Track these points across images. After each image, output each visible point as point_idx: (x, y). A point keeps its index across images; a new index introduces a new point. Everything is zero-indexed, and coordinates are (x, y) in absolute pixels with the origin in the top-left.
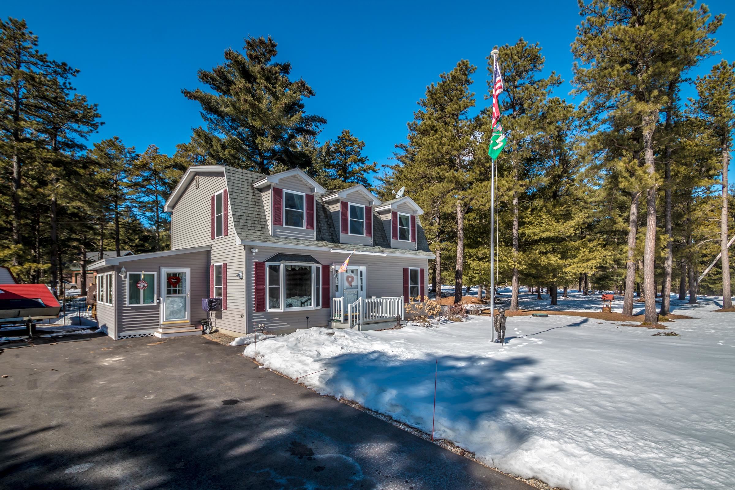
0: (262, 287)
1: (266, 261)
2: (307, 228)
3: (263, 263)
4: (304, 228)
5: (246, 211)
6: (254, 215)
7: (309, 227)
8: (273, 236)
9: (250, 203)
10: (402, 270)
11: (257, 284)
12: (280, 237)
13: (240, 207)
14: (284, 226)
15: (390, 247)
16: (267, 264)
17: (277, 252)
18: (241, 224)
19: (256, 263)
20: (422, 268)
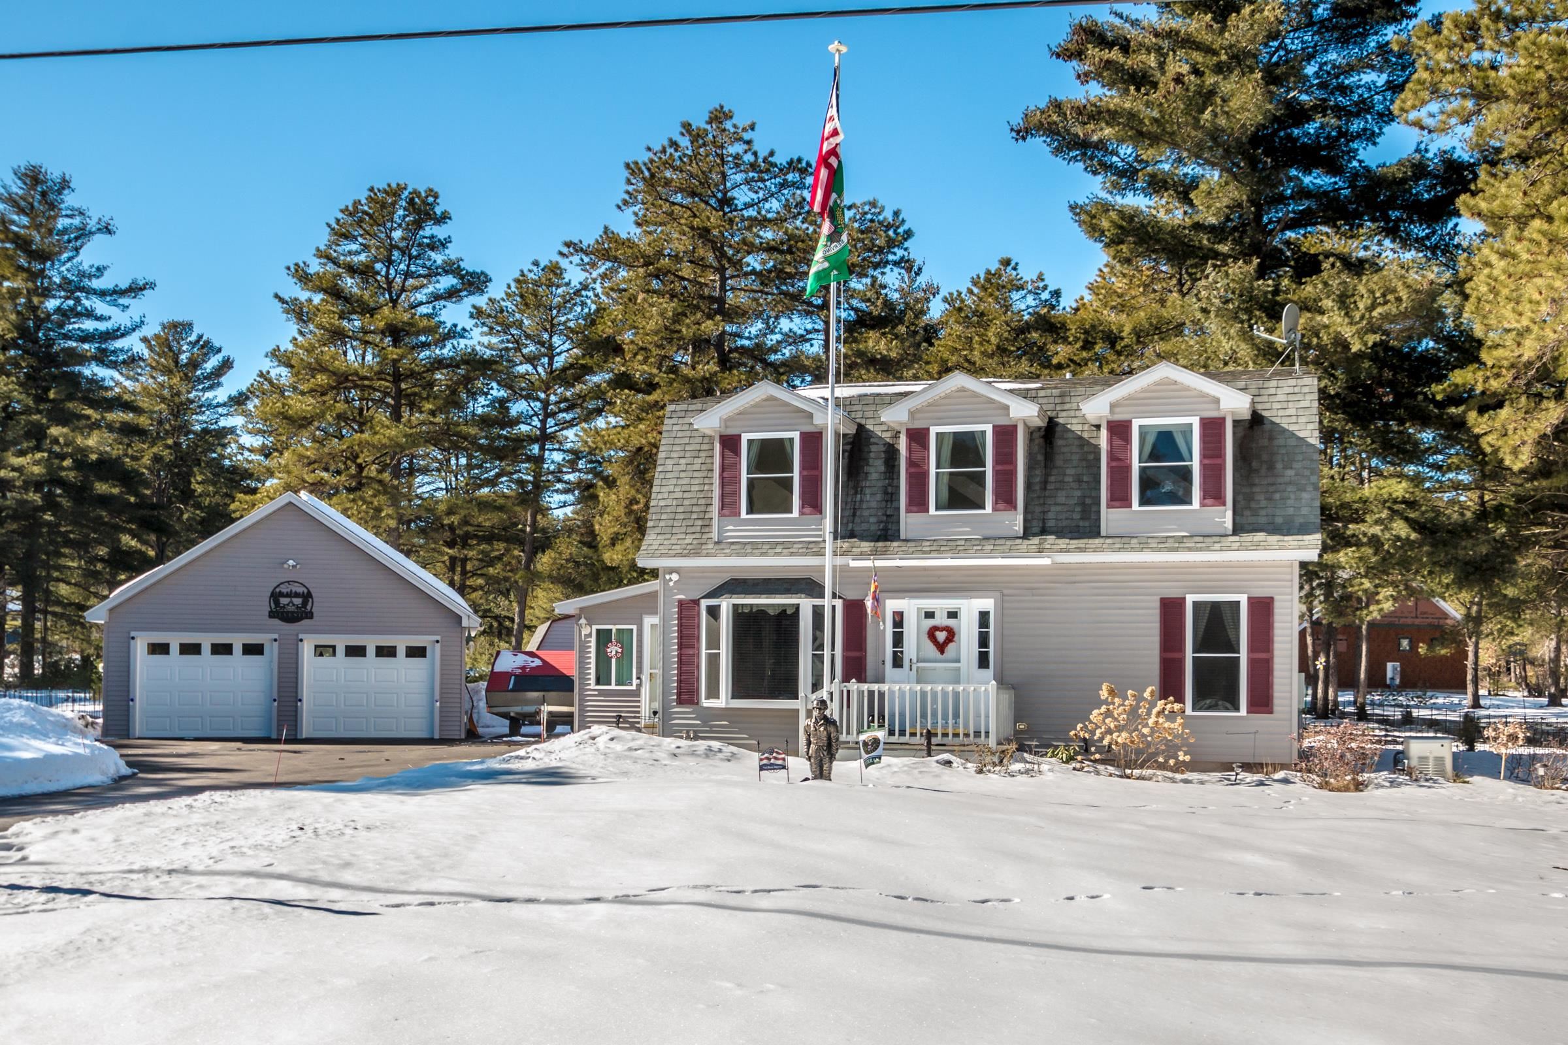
0: (691, 652)
1: (703, 597)
2: (802, 513)
3: (696, 602)
4: (795, 513)
5: (679, 495)
6: (694, 501)
7: (807, 510)
8: (718, 543)
9: (696, 474)
10: (1157, 604)
11: (681, 646)
12: (733, 543)
13: (671, 488)
14: (744, 515)
15: (1097, 534)
16: (704, 603)
17: (727, 577)
18: (662, 524)
19: (681, 603)
20: (1261, 592)
